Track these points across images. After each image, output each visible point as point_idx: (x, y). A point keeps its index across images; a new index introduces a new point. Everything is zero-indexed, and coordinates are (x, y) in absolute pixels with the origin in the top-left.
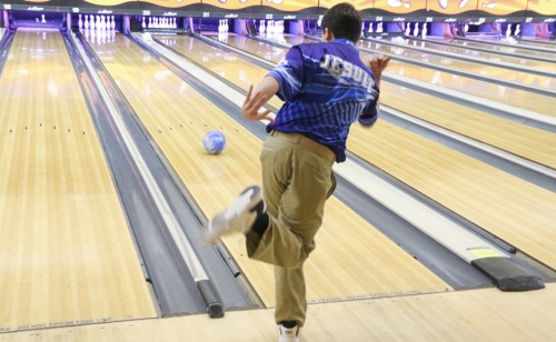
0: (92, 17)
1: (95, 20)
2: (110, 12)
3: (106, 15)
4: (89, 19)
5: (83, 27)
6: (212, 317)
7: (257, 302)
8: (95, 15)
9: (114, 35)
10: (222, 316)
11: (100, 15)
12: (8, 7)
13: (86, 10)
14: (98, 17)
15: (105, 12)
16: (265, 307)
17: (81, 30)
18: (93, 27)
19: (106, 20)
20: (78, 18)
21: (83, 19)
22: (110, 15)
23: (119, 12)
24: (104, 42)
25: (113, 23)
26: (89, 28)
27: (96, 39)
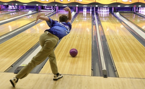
0: (102, 8)
1: (103, 9)
2: (107, 6)
3: (106, 7)
4: (101, 9)
5: (99, 11)
6: (104, 77)
7: (118, 76)
8: (103, 7)
9: (108, 13)
10: (107, 77)
11: (104, 7)
12: (77, 6)
13: (100, 6)
14: (104, 8)
15: (106, 6)
16: (119, 77)
17: (98, 12)
18: (102, 11)
19: (106, 9)
20: (98, 9)
21: (99, 9)
22: (108, 7)
23: (111, 6)
24: (105, 16)
25: (109, 10)
26: (101, 11)
27: (103, 15)
